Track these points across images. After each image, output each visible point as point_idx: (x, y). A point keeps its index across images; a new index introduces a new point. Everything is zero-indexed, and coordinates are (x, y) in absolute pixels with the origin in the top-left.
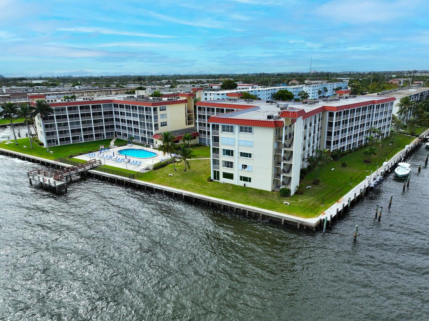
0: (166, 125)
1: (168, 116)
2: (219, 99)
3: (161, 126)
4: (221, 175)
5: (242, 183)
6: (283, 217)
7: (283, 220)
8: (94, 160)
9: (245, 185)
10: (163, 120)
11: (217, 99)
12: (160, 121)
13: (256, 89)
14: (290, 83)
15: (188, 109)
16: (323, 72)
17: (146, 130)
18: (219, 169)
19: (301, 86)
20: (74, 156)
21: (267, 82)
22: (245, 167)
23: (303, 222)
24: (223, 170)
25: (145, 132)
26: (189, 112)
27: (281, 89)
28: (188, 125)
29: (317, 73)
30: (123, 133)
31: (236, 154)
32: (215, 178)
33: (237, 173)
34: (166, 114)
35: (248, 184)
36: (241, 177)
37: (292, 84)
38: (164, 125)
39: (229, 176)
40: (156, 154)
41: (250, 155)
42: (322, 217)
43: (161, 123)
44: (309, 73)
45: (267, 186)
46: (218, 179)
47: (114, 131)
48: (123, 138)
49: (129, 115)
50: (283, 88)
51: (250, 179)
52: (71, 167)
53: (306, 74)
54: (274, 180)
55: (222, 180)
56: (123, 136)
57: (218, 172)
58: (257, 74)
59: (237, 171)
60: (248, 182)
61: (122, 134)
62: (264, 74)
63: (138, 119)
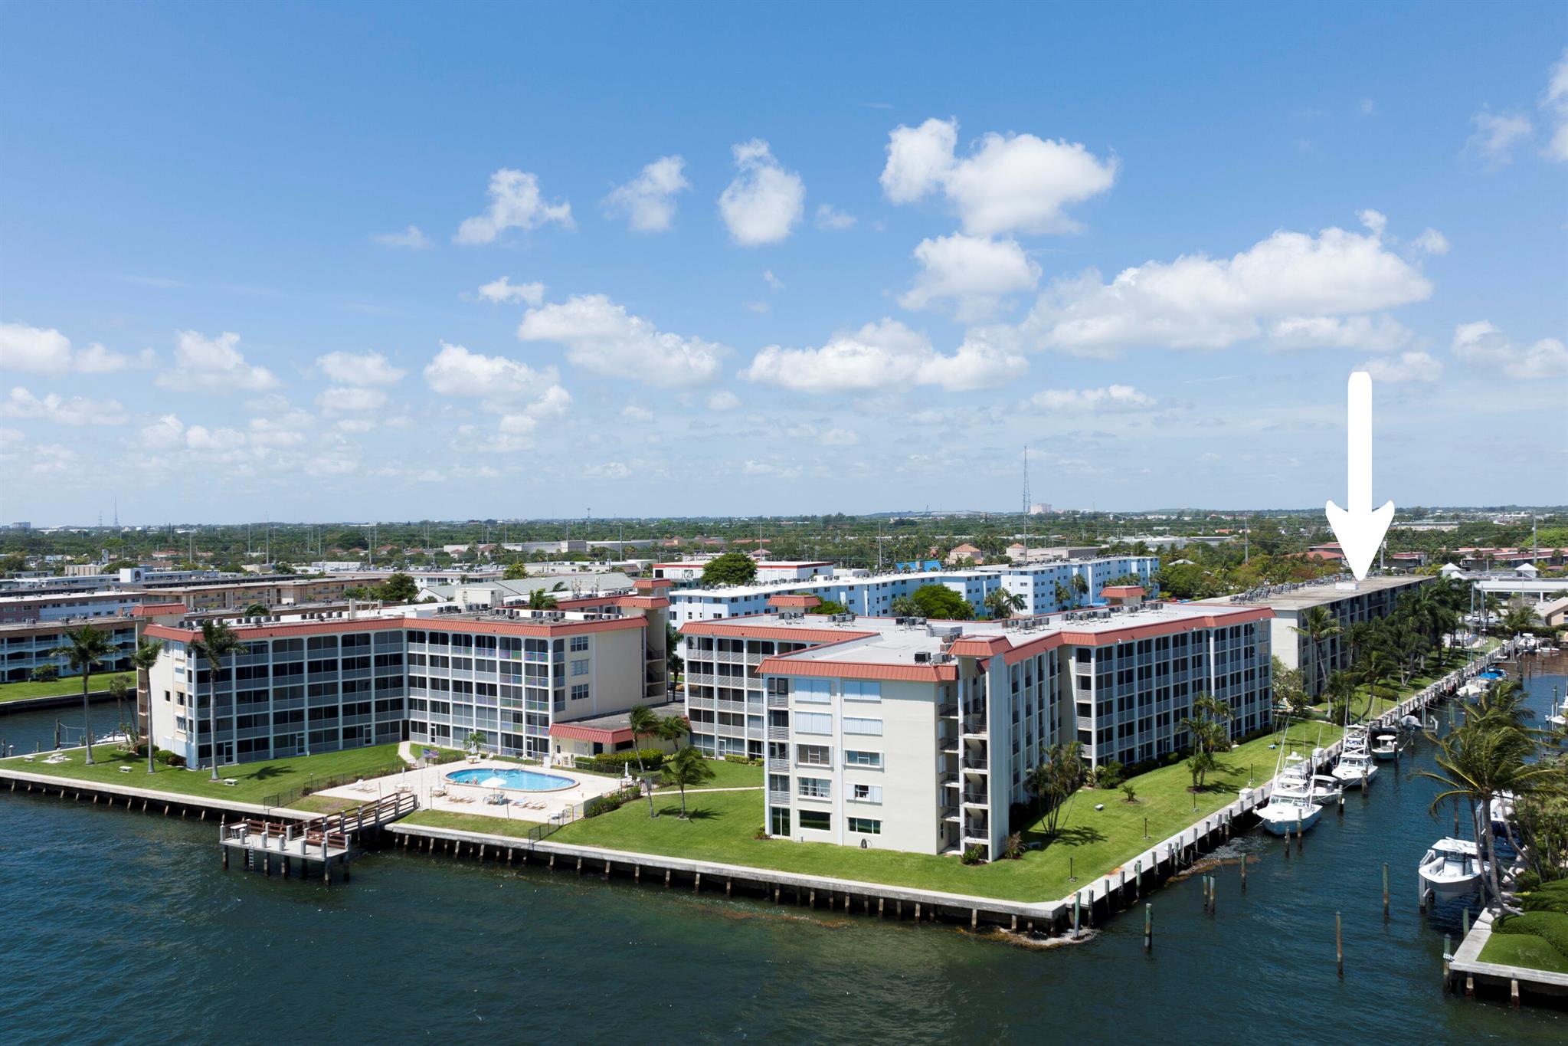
0: (586, 695)
1: (593, 666)
2: (720, 615)
3: (574, 697)
4: (795, 819)
5: (855, 838)
6: (974, 903)
7: (975, 912)
8: (395, 797)
9: (864, 842)
10: (579, 681)
11: (715, 615)
12: (571, 681)
13: (841, 583)
14: (953, 557)
15: (650, 648)
16: (1075, 513)
17: (524, 710)
18: (788, 803)
19: (992, 569)
20: (319, 790)
21: (861, 552)
22: (862, 790)
23: (1023, 910)
24: (796, 803)
25: (518, 718)
26: (650, 655)
27: (927, 584)
28: (648, 696)
29: (1056, 516)
30: (433, 725)
31: (837, 758)
32: (776, 831)
33: (840, 810)
34: (588, 660)
35: (874, 841)
36: (852, 821)
37: (959, 565)
38: (580, 697)
39: (817, 820)
40: (573, 781)
41: (874, 757)
42: (1069, 900)
43: (574, 688)
44: (1020, 517)
45: (927, 843)
46: (787, 832)
47: (401, 720)
48: (433, 740)
49: (463, 664)
50: (932, 579)
51: (877, 823)
52: (323, 818)
53: (1010, 518)
54: (942, 825)
55: (800, 834)
56: (433, 734)
57: (786, 812)
58: (814, 518)
59: (840, 806)
60: (873, 835)
61: (429, 728)
62: (840, 518)
63: (496, 679)
